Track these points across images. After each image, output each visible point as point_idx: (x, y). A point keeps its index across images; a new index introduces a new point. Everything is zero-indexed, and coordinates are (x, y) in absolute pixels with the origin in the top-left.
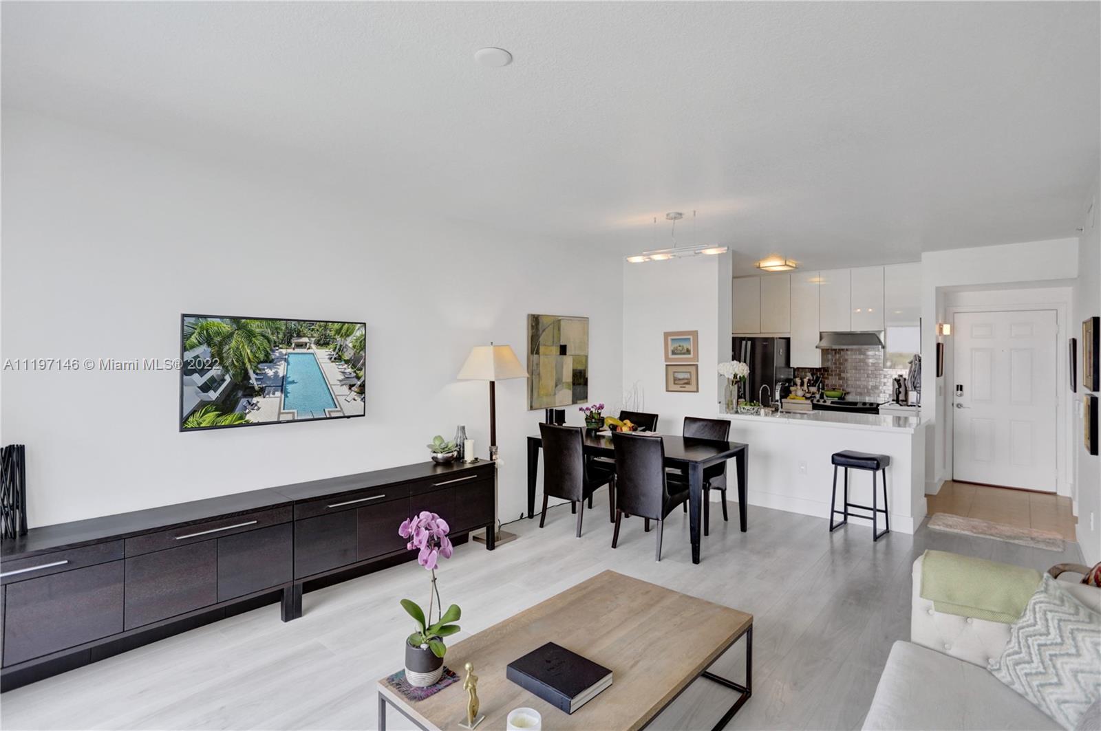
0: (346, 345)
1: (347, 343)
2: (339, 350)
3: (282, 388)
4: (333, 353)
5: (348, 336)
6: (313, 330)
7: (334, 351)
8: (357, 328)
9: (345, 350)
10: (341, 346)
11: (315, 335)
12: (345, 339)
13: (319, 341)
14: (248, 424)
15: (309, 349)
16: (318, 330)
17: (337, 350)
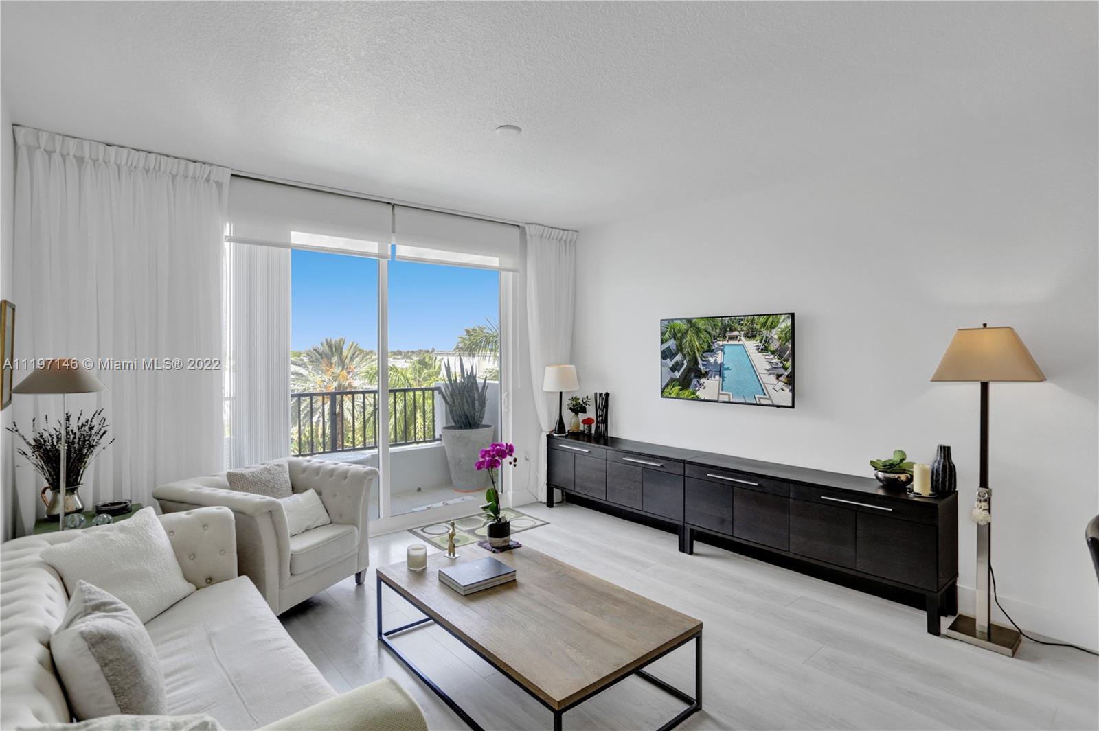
0: (772, 337)
1: (773, 335)
2: (766, 341)
3: (720, 373)
4: (760, 344)
5: (773, 328)
6: (742, 324)
7: (761, 342)
8: (781, 321)
9: (771, 341)
10: (767, 337)
11: (744, 329)
12: (770, 331)
13: (747, 334)
14: (698, 399)
15: (739, 340)
16: (746, 325)
17: (763, 342)
